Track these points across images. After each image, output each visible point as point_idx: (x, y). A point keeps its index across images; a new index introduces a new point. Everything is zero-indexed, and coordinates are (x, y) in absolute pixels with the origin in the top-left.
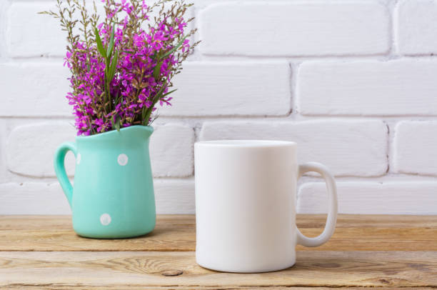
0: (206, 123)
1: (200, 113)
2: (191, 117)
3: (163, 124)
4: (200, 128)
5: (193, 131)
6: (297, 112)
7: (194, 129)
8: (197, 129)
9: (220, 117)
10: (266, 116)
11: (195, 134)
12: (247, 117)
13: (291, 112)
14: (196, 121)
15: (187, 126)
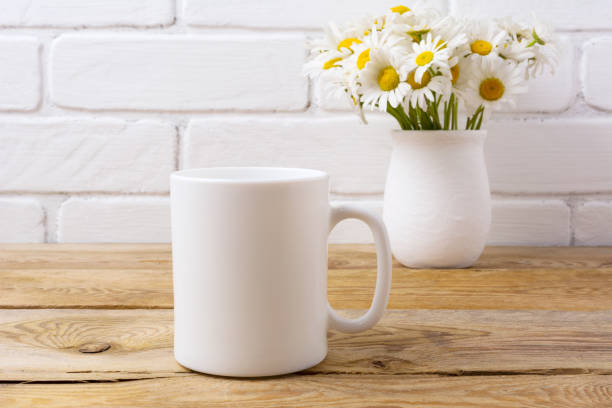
0: (193, 120)
1: (186, 106)
2: (172, 112)
3: (135, 121)
4: (185, 127)
5: (175, 131)
6: (317, 107)
7: (177, 128)
8: (181, 128)
9: (211, 111)
10: (274, 111)
11: (178, 136)
12: (249, 112)
13: (309, 105)
14: (181, 117)
15: (168, 123)
